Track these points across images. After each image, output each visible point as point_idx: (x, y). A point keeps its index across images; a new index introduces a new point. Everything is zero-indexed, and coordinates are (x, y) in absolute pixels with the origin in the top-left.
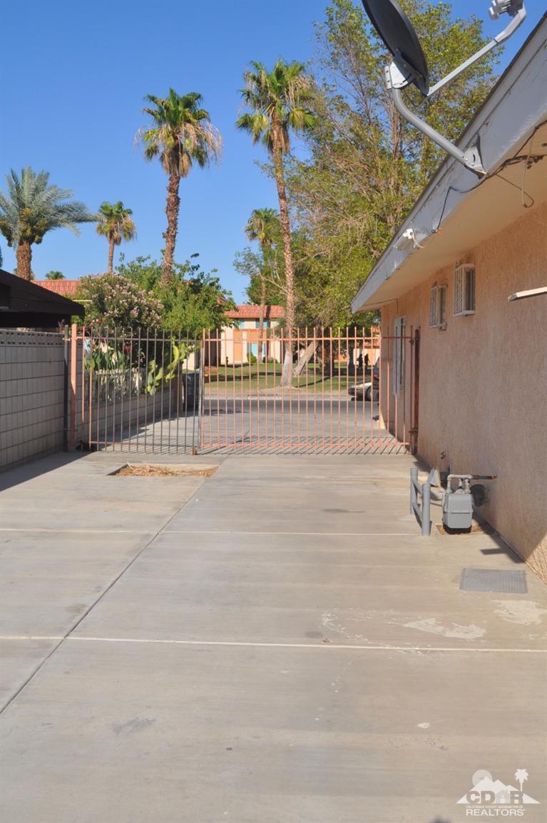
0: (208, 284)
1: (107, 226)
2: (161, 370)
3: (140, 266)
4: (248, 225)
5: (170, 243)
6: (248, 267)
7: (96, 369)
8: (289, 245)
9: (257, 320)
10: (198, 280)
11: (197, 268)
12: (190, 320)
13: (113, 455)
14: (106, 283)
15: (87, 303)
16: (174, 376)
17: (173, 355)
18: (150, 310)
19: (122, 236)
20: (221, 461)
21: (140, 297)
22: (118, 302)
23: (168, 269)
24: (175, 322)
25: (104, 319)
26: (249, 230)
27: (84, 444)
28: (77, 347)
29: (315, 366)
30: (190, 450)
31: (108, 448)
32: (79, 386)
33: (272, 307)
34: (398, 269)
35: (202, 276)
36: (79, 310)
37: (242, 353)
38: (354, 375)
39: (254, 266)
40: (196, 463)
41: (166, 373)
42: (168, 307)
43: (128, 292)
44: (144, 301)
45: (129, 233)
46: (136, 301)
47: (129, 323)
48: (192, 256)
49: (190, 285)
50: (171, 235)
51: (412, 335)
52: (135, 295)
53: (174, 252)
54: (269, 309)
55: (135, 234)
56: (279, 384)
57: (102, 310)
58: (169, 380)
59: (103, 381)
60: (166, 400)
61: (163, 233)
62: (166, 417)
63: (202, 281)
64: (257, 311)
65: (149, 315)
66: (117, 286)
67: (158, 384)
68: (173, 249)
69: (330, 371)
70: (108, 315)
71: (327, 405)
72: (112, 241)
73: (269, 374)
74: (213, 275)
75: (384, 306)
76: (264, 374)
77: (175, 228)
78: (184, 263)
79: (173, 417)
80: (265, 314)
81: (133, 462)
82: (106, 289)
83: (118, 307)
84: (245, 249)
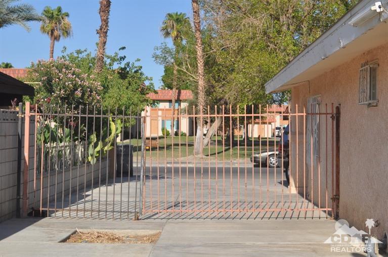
0: (133, 71)
1: (49, 26)
2: (100, 143)
3: (78, 57)
4: (163, 26)
5: (103, 38)
6: (165, 58)
7: (45, 142)
8: (200, 40)
9: (170, 101)
10: (125, 68)
11: (123, 58)
12: (124, 100)
13: (61, 220)
14: (54, 68)
15: (36, 84)
16: (111, 148)
17: (110, 130)
18: (91, 91)
19: (61, 34)
20: (162, 226)
21: (82, 80)
22: (64, 84)
23: (101, 59)
24: (112, 101)
25: (52, 98)
26: (164, 29)
27: (35, 211)
28: (30, 123)
29: (216, 138)
30: (132, 216)
31: (57, 213)
32: (31, 157)
33: (182, 91)
34: (344, 47)
35: (128, 65)
36: (29, 91)
37: (158, 128)
38: (252, 146)
39: (169, 58)
40: (139, 229)
41: (105, 145)
42: (106, 88)
43: (73, 75)
44: (86, 84)
45: (67, 32)
46: (79, 83)
47: (73, 102)
48: (120, 49)
49: (119, 73)
50: (103, 32)
51: (333, 112)
52: (79, 78)
53: (106, 45)
54: (179, 93)
55: (71, 33)
56: (191, 153)
57: (50, 90)
58: (106, 151)
59: (52, 152)
60: (104, 168)
61: (97, 30)
62: (103, 183)
63: (128, 69)
64: (170, 94)
65: (90, 95)
66: (64, 70)
67: (98, 155)
68: (105, 43)
69: (230, 143)
70: (55, 95)
71: (235, 171)
72: (53, 37)
73: (182, 145)
74: (137, 64)
75: (295, 88)
76: (178, 145)
77: (107, 26)
78: (113, 55)
79: (110, 183)
80: (176, 97)
81: (82, 228)
82: (54, 72)
83: (64, 88)
84: (162, 44)
